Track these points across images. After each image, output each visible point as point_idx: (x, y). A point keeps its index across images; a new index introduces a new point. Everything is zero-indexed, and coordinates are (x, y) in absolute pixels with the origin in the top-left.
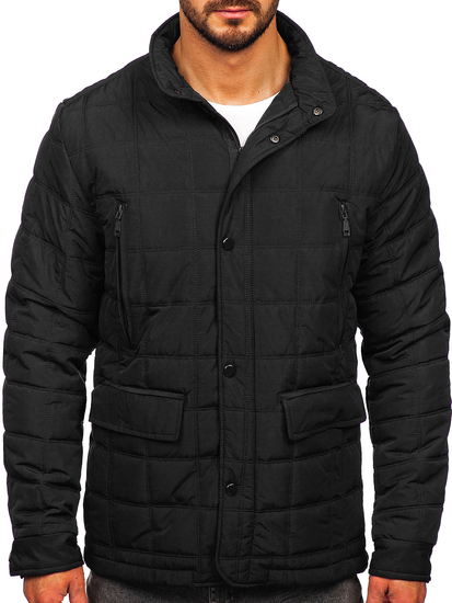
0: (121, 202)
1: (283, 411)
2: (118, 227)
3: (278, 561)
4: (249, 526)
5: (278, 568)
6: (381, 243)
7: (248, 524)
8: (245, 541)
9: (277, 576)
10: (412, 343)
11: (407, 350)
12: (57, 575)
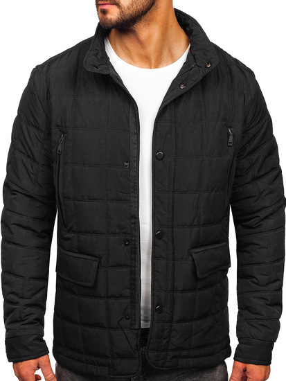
0: (63, 133)
1: (193, 260)
2: (60, 148)
3: (185, 353)
4: (168, 332)
5: (184, 357)
6: (245, 154)
7: (168, 330)
8: (165, 341)
9: (182, 362)
10: (266, 218)
11: (262, 222)
12: (31, 361)
